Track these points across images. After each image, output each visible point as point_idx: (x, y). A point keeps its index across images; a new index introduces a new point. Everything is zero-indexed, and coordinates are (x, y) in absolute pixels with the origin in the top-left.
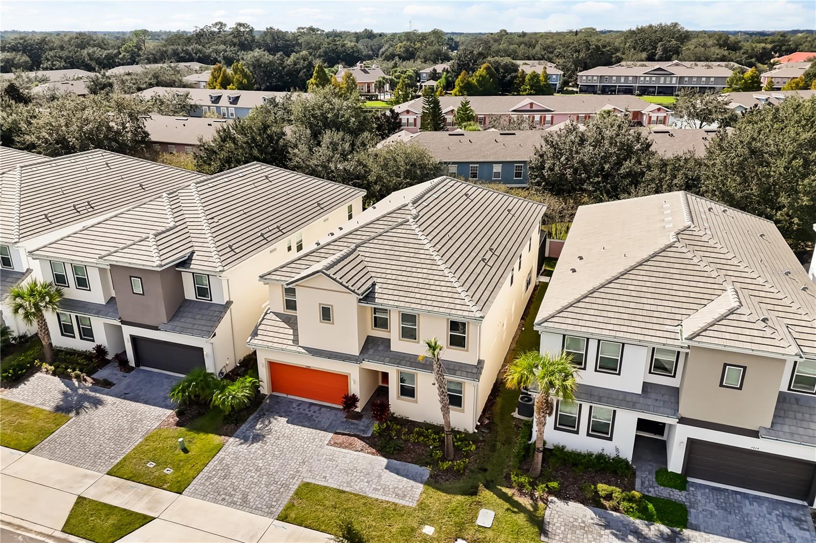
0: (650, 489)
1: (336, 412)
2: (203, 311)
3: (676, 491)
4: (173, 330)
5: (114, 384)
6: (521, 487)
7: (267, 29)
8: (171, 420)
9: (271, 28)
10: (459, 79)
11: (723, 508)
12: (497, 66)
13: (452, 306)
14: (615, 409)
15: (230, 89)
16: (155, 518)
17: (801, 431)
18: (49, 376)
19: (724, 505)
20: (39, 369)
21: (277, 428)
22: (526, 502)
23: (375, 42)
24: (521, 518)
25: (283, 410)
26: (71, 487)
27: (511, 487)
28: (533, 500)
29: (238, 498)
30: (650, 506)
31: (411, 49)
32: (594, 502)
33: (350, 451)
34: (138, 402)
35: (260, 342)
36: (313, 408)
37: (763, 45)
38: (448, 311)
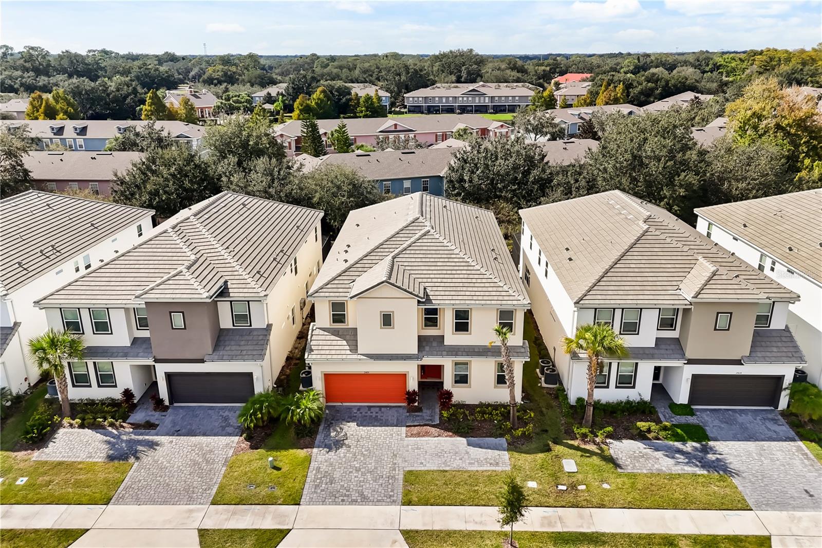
0: (672, 419)
1: (396, 409)
2: (246, 338)
3: (689, 417)
4: (222, 359)
5: (158, 425)
6: (584, 436)
7: (63, 52)
8: (243, 445)
9: (67, 51)
10: (298, 102)
11: (725, 422)
12: (331, 89)
13: (501, 298)
14: (637, 361)
15: (61, 119)
16: (291, 530)
17: (768, 354)
18: (76, 430)
19: (724, 420)
20: (60, 425)
21: (352, 433)
22: (592, 447)
23: (180, 65)
24: (596, 460)
25: (347, 417)
26: (183, 524)
27: (575, 438)
28: (597, 445)
29: (355, 496)
30: (679, 431)
31: (229, 73)
32: (641, 436)
33: (430, 438)
34: (196, 436)
35: (319, 357)
36: (372, 410)
37: (543, 68)
38: (499, 302)
